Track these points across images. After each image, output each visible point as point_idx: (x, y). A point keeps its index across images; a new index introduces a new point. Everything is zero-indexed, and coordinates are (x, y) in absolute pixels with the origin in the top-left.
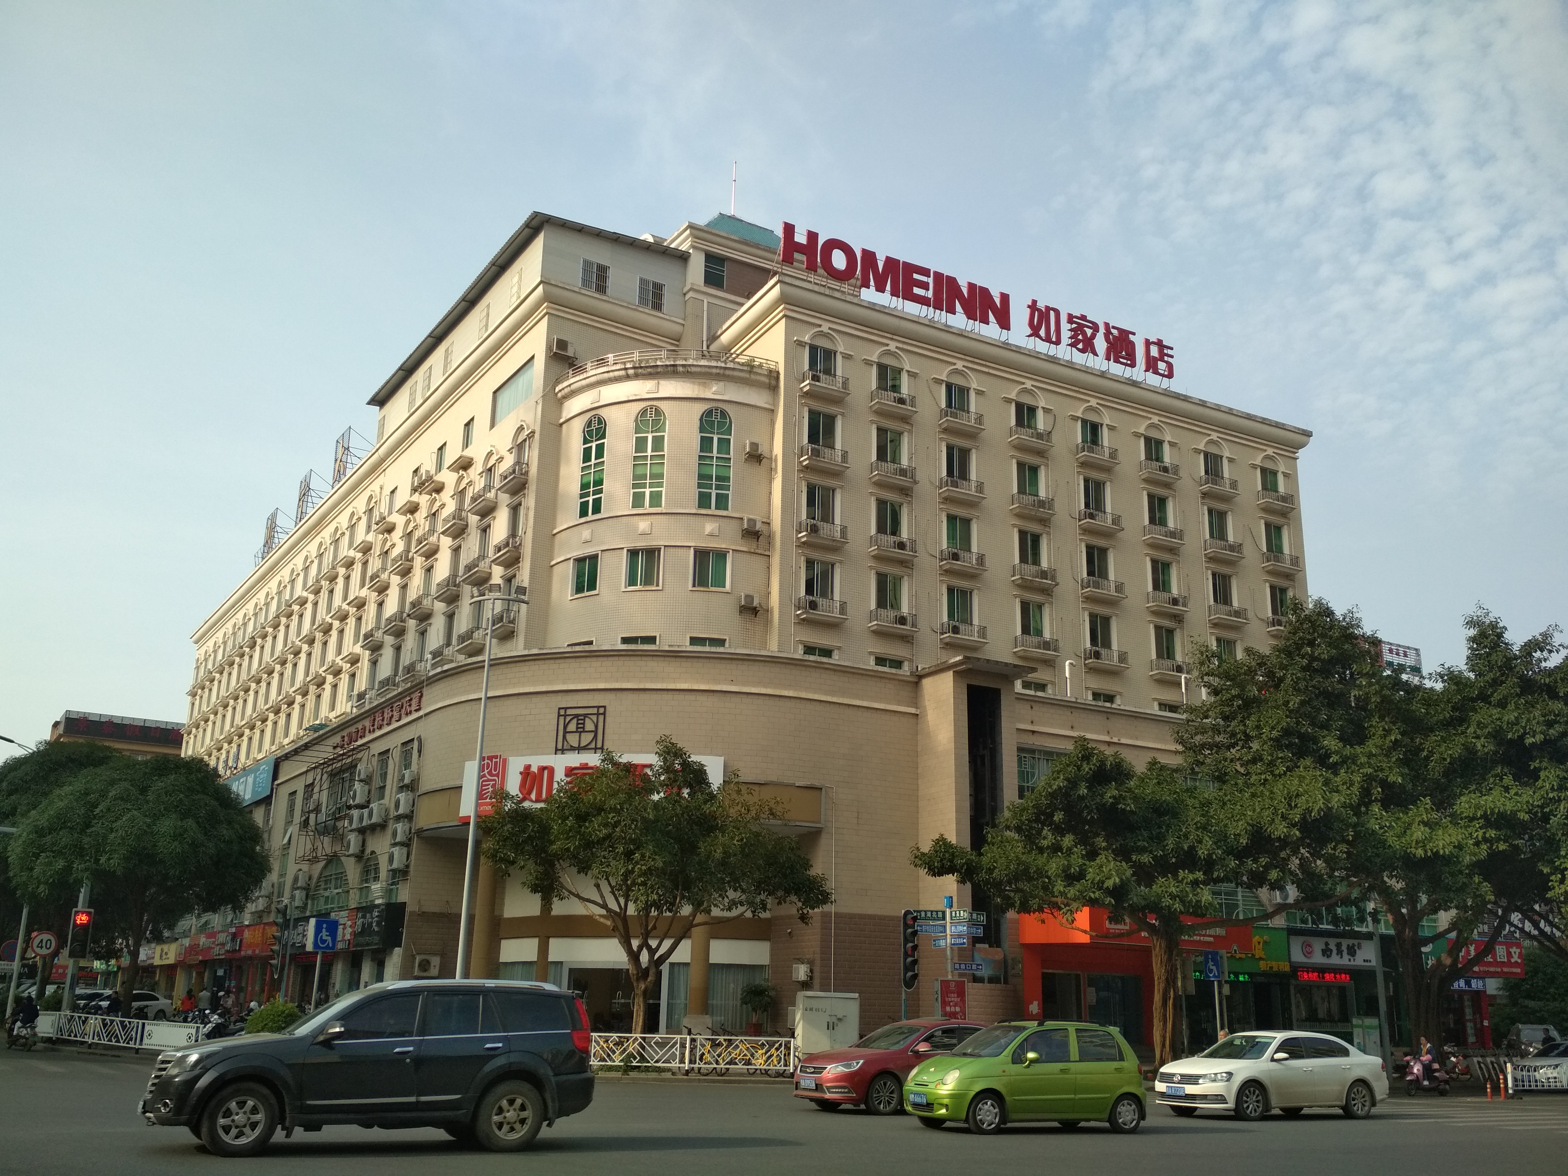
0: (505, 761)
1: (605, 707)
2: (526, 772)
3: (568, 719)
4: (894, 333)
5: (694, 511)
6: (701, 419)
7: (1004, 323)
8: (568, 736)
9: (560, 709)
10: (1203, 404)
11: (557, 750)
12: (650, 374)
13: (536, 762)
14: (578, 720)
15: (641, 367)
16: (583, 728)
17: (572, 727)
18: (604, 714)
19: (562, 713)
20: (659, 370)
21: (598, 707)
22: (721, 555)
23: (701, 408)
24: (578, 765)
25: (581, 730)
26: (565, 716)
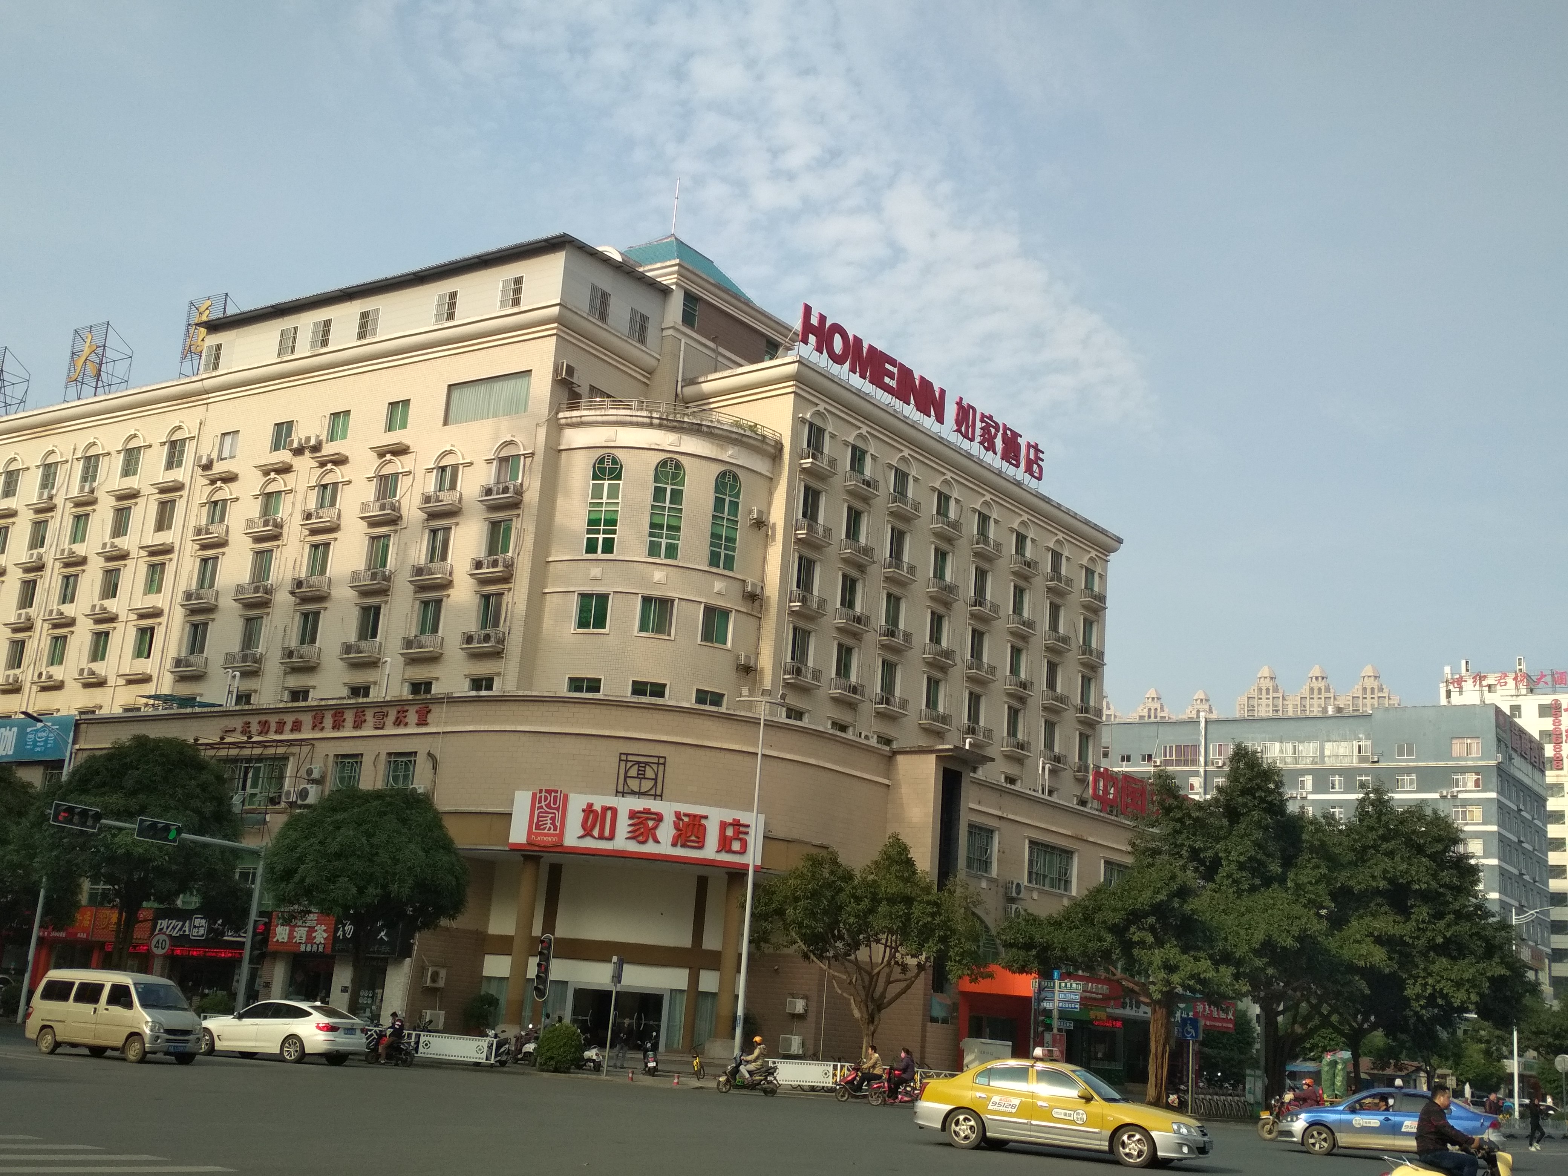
0: (566, 797)
1: (665, 758)
2: (589, 810)
3: (629, 764)
4: (867, 418)
5: (707, 569)
6: (717, 480)
7: (940, 419)
8: (629, 781)
9: (621, 754)
10: (1059, 507)
11: (617, 792)
12: (675, 427)
13: (599, 802)
14: (639, 767)
15: (667, 420)
16: (644, 775)
17: (633, 772)
18: (664, 764)
19: (624, 758)
20: (685, 425)
21: (659, 757)
22: (725, 614)
23: (718, 469)
24: (642, 809)
25: (641, 776)
26: (627, 761)
